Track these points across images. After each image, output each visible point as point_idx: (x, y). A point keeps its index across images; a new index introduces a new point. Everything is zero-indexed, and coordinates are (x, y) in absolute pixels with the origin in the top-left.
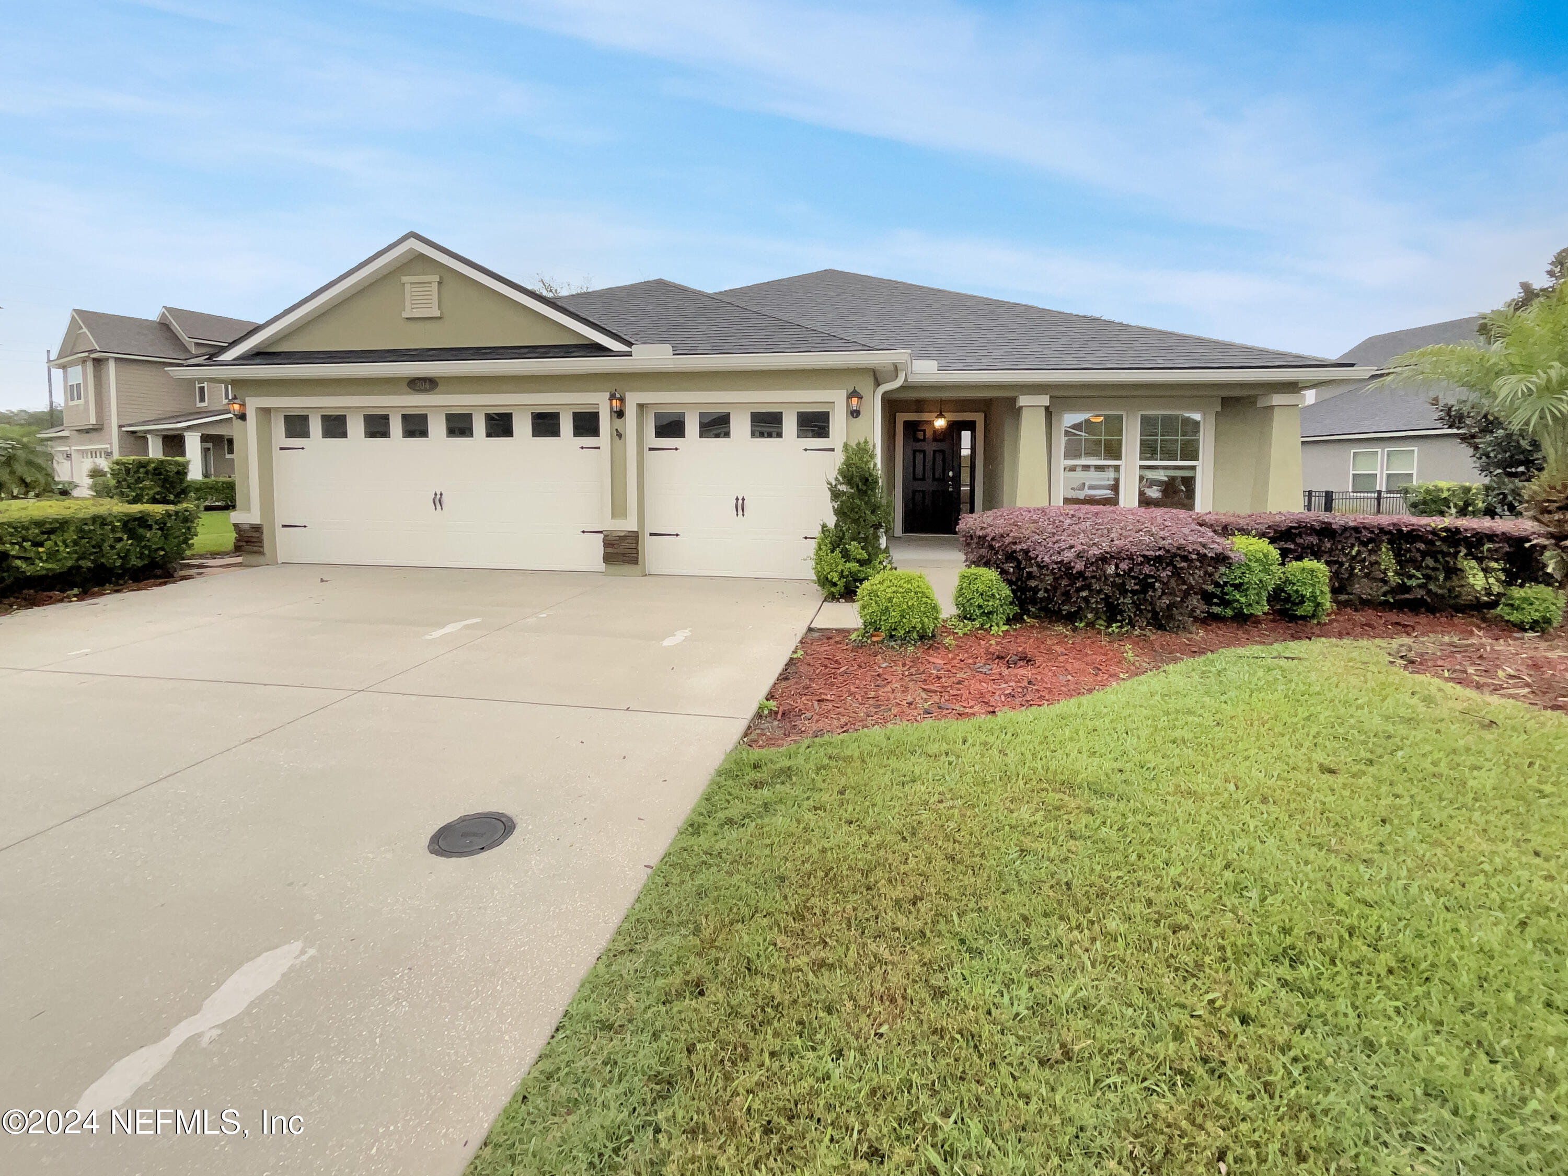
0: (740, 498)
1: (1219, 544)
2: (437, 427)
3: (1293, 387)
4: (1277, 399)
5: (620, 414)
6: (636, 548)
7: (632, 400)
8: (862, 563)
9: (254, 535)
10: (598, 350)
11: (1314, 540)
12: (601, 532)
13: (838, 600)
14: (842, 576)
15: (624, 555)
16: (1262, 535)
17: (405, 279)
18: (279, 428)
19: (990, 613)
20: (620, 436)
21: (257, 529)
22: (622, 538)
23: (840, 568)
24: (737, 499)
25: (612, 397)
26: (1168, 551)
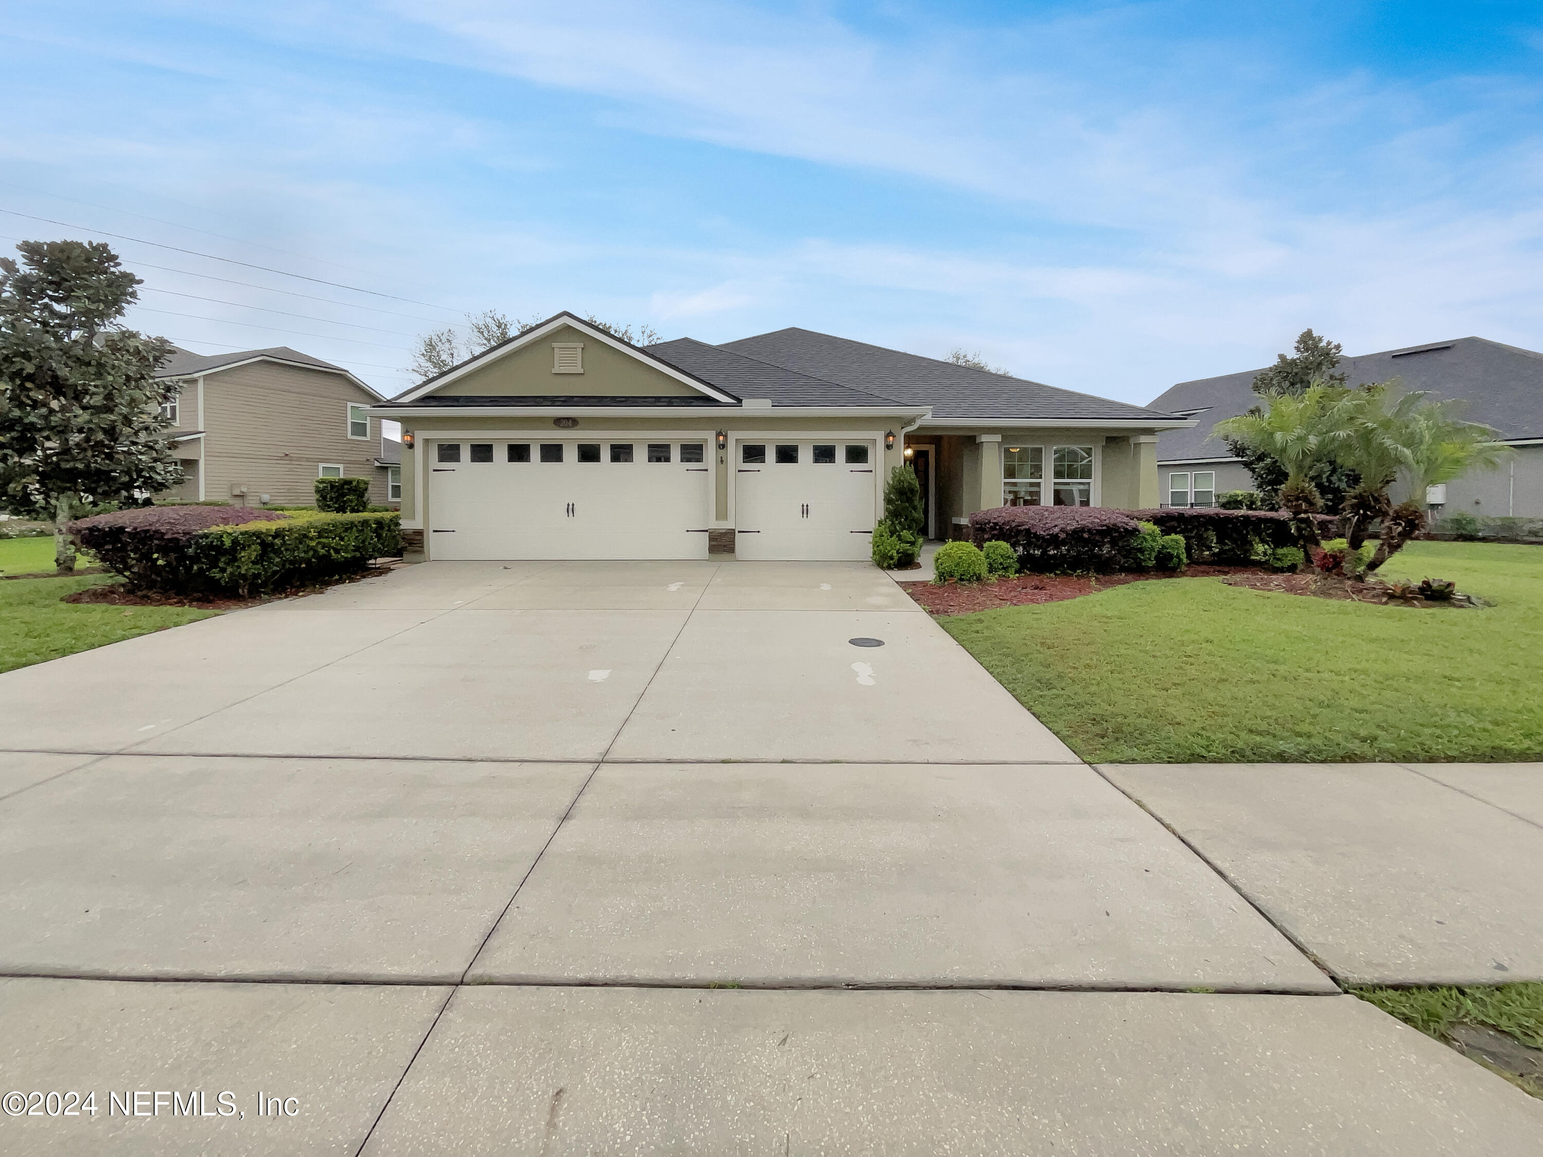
0: (805, 505)
1: (1133, 523)
2: (570, 454)
3: (1150, 431)
4: (1143, 439)
5: (722, 446)
6: (734, 541)
7: (733, 436)
8: (913, 544)
9: (418, 538)
10: (708, 401)
11: (1175, 524)
12: (707, 531)
13: (892, 569)
14: (898, 552)
15: (725, 546)
16: (1148, 521)
17: (554, 345)
18: (434, 454)
19: (1007, 567)
20: (722, 461)
21: (420, 533)
22: (725, 534)
23: (898, 547)
24: (803, 506)
25: (719, 434)
26: (1108, 527)
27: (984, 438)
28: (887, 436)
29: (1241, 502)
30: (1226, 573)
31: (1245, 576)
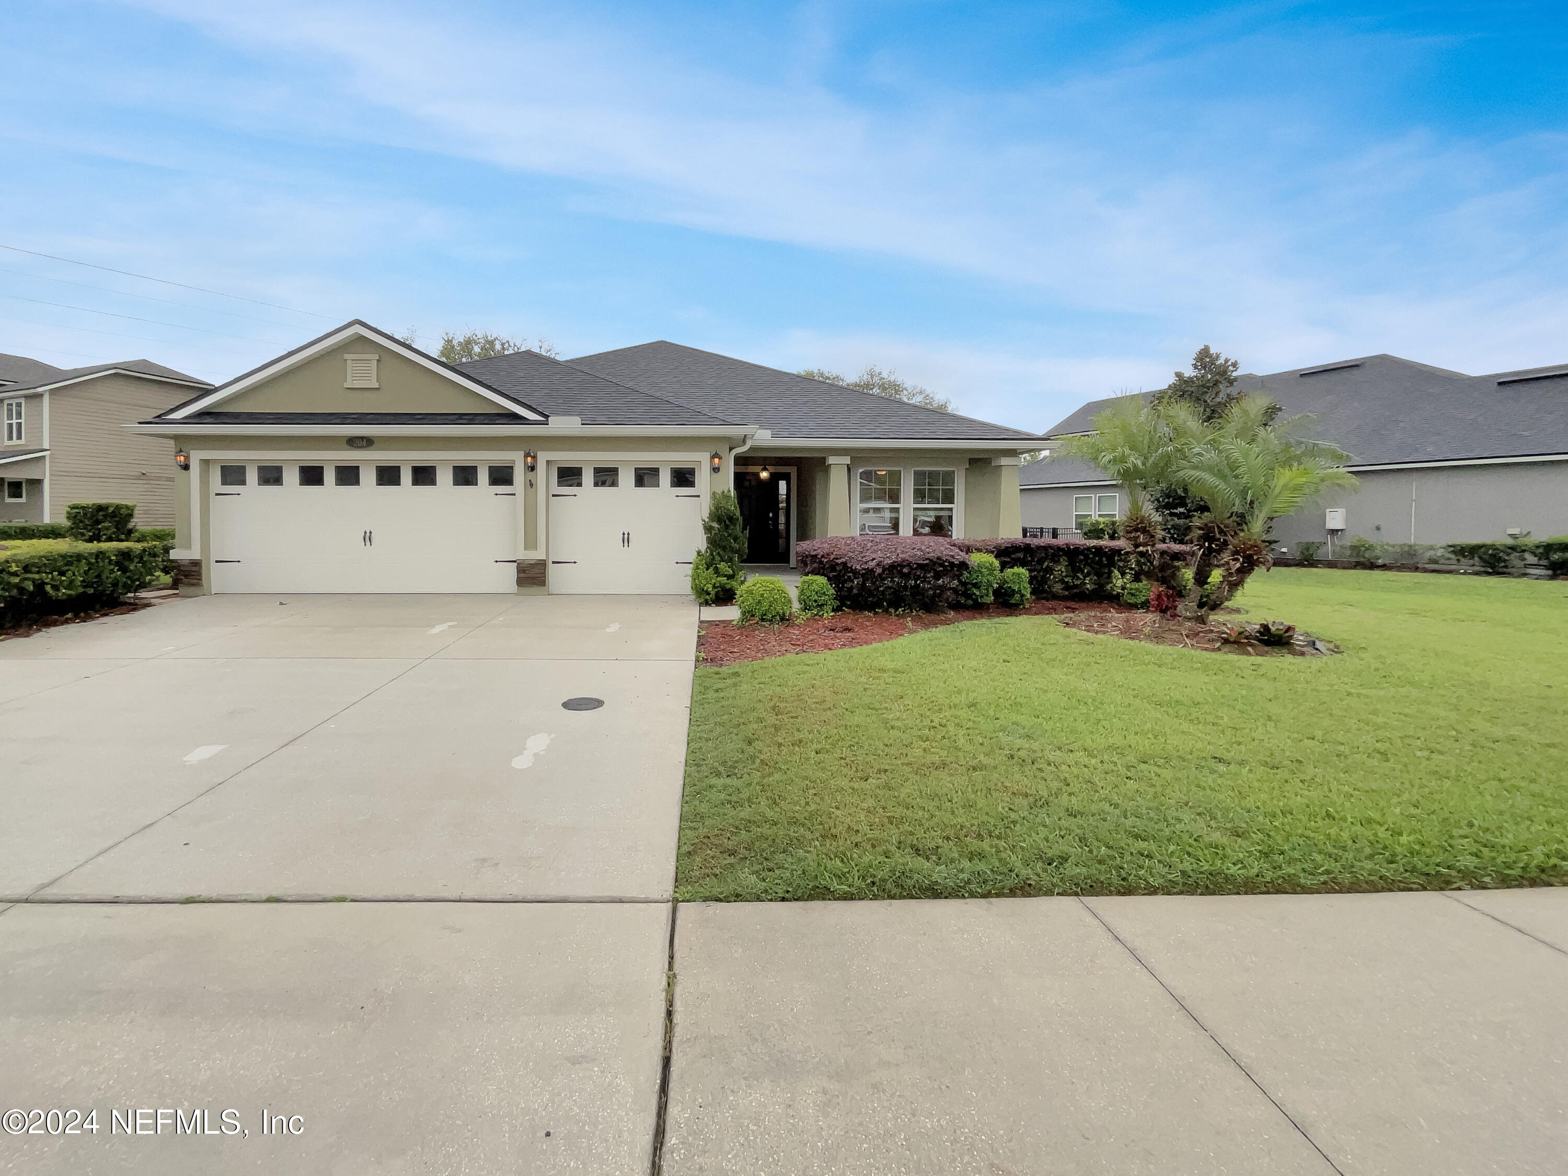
0: (626, 533)
1: (961, 556)
2: (368, 476)
3: (1013, 453)
4: (1004, 461)
5: (533, 468)
6: (544, 573)
7: (543, 457)
8: (731, 577)
9: (194, 569)
10: (515, 418)
11: (1021, 555)
12: (515, 561)
13: (710, 605)
14: (714, 587)
15: (534, 578)
16: (988, 551)
17: (347, 356)
18: (216, 476)
19: (823, 605)
20: (531, 485)
21: (196, 564)
22: (536, 564)
23: (713, 581)
24: (624, 534)
25: (527, 455)
26: (931, 560)
27: (831, 460)
28: (713, 457)
29: (1102, 531)
30: (1073, 610)
31: (1093, 614)
